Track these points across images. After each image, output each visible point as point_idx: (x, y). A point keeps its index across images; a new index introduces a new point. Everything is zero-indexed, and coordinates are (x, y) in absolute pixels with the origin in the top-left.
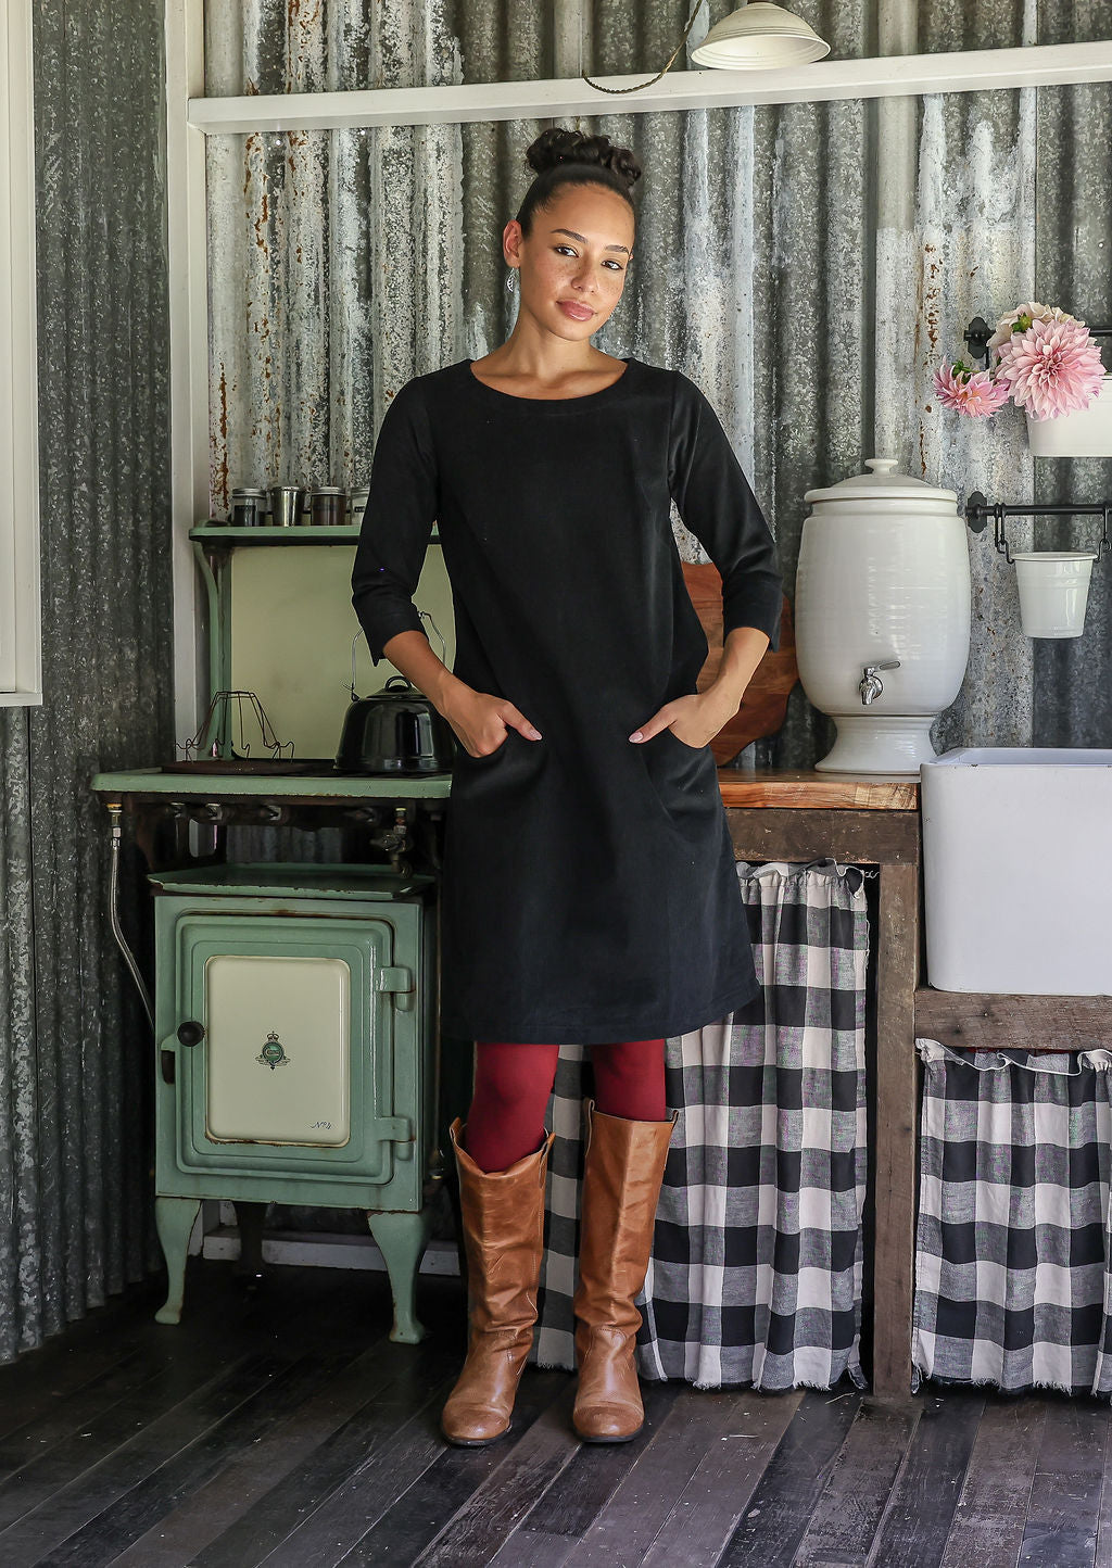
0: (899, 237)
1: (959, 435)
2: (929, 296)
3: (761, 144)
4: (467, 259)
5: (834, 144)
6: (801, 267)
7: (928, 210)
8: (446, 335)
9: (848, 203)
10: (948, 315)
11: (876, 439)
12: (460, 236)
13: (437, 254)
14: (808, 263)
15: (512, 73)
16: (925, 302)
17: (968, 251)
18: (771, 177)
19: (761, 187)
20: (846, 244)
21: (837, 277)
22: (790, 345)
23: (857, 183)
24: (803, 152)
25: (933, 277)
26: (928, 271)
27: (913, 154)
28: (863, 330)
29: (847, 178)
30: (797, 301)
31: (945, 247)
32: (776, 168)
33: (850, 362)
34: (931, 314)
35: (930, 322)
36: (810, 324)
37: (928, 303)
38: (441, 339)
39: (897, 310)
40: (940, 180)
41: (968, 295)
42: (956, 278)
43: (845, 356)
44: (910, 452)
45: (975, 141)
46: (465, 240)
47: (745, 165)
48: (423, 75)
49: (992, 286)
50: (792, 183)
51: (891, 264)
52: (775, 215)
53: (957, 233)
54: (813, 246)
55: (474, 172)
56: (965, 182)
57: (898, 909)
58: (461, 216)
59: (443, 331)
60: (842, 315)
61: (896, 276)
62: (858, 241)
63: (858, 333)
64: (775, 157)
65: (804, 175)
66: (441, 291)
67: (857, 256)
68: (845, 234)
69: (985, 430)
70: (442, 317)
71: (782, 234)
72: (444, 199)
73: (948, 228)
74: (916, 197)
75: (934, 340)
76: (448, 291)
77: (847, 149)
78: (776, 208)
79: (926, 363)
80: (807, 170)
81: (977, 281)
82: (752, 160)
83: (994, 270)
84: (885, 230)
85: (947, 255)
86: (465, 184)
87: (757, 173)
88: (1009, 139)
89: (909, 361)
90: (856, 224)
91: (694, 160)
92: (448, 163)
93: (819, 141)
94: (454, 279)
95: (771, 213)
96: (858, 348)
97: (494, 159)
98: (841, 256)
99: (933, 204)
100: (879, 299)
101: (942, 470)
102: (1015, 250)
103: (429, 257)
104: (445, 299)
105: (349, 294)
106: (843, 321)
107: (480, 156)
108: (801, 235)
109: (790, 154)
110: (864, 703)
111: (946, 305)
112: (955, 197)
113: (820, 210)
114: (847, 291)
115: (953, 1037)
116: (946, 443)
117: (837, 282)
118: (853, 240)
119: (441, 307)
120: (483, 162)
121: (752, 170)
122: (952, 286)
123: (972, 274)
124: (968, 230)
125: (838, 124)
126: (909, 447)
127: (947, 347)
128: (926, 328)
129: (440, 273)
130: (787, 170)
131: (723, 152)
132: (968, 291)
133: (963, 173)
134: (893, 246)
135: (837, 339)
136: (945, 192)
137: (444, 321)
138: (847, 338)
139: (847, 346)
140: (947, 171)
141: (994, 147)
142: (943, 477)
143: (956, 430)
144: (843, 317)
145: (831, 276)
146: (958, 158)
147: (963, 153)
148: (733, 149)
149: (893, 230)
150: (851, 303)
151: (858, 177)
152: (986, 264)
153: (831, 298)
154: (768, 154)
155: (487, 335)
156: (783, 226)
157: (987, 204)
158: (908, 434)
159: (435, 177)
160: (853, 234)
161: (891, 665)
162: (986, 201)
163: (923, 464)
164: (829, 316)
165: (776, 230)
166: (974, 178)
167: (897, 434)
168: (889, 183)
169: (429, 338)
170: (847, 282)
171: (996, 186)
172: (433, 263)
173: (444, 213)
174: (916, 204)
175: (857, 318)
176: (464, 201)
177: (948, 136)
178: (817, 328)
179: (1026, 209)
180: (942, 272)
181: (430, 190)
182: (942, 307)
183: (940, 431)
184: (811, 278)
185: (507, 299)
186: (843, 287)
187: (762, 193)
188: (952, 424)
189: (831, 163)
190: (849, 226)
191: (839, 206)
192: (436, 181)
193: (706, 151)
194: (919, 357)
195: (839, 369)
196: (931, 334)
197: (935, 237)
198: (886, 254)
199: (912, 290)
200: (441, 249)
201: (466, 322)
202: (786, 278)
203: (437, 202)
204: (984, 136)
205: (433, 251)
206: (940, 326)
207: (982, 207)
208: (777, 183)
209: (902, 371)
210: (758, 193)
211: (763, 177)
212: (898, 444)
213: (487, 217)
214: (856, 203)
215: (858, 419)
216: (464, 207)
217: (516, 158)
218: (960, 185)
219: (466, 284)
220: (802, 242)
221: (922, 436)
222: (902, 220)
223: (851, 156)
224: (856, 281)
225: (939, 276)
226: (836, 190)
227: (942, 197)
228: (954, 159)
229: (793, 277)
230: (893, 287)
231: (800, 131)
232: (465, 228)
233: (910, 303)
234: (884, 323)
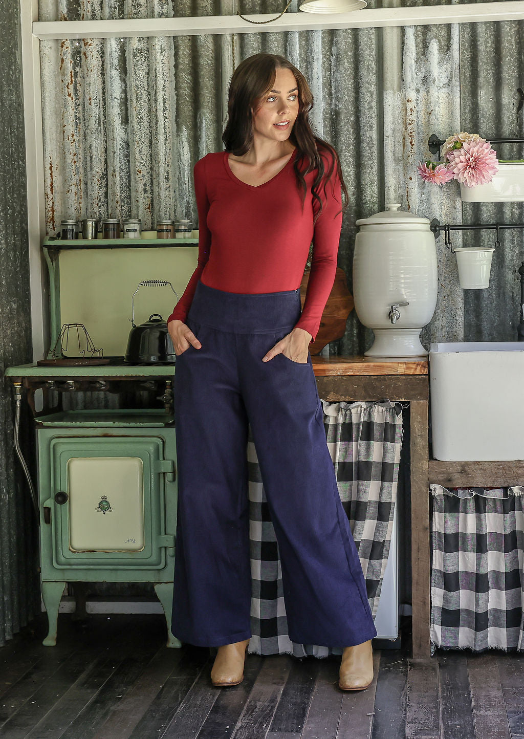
0: (394, 95)
1: (425, 191)
2: (409, 124)
3: (325, 49)
4: (178, 104)
5: (362, 49)
6: (346, 109)
7: (408, 82)
8: (168, 142)
9: (369, 78)
10: (419, 133)
11: (386, 194)
12: (174, 93)
13: (162, 101)
14: (350, 107)
15: (199, 12)
16: (408, 126)
17: (428, 102)
18: (330, 65)
19: (325, 70)
20: (368, 98)
21: (364, 114)
22: (342, 147)
23: (373, 68)
24: (346, 53)
25: (411, 114)
26: (409, 111)
27: (400, 54)
28: (377, 140)
29: (368, 66)
30: (345, 126)
31: (417, 100)
32: (333, 60)
33: (372, 156)
34: (411, 133)
35: (410, 136)
36: (351, 137)
37: (409, 127)
38: (165, 144)
39: (394, 130)
40: (414, 67)
41: (428, 123)
42: (422, 115)
43: (369, 153)
44: (402, 199)
45: (430, 49)
46: (177, 95)
47: (318, 59)
48: (153, 12)
49: (440, 119)
50: (341, 68)
51: (390, 108)
52: (333, 84)
53: (422, 93)
54: (352, 99)
55: (180, 61)
56: (425, 69)
57: (419, 422)
58: (174, 83)
59: (166, 140)
60: (367, 133)
61: (393, 114)
62: (374, 96)
63: (375, 142)
64: (332, 55)
65: (347, 64)
66: (165, 120)
67: (374, 104)
68: (368, 93)
69: (438, 189)
70: (165, 133)
71: (336, 93)
72: (165, 74)
73: (418, 91)
74: (402, 75)
75: (413, 145)
76: (168, 120)
77: (368, 52)
78: (333, 80)
79: (409, 156)
80: (348, 62)
81: (432, 117)
82: (321, 57)
83: (441, 111)
84: (388, 91)
85: (418, 104)
86: (176, 66)
87: (324, 63)
88: (446, 48)
89: (400, 155)
90: (373, 88)
91: (292, 56)
92: (166, 55)
93: (353, 48)
94: (171, 114)
95: (331, 82)
96: (375, 149)
97: (190, 54)
98: (366, 104)
99: (410, 79)
100: (385, 125)
101: (417, 208)
102: (450, 102)
103: (158, 103)
104: (167, 124)
105: (117, 121)
106: (368, 136)
107: (183, 53)
108: (346, 93)
109: (340, 54)
110: (392, 323)
111: (418, 128)
112: (421, 76)
113: (355, 81)
114: (369, 121)
115: (447, 482)
116: (419, 195)
117: (364, 117)
118: (372, 96)
119: (165, 128)
120: (185, 56)
121: (321, 61)
122: (421, 119)
123: (430, 113)
124: (428, 92)
125: (363, 40)
126: (401, 197)
127: (419, 148)
128: (408, 139)
129: (164, 111)
130: (339, 62)
131: (306, 53)
132: (429, 121)
133: (424, 64)
134: (391, 100)
135: (365, 145)
136: (416, 73)
137: (166, 135)
138: (370, 143)
139: (370, 148)
140: (417, 63)
141: (439, 52)
142: (418, 211)
143: (424, 189)
144: (368, 134)
145: (361, 114)
146: (422, 57)
147: (424, 54)
148: (311, 51)
149: (391, 91)
150: (371, 127)
151: (373, 65)
152: (437, 108)
153: (362, 124)
154: (328, 53)
155: (189, 142)
156: (337, 89)
157: (437, 80)
158: (400, 191)
159: (160, 63)
160: (372, 93)
161: (404, 304)
162: (436, 78)
163: (409, 205)
164: (361, 133)
165: (333, 91)
166: (430, 67)
167: (395, 191)
168: (389, 69)
169: (159, 144)
170: (369, 117)
171: (440, 71)
172: (160, 106)
173: (165, 81)
174: (402, 79)
175: (374, 135)
176: (175, 75)
177: (417, 46)
178: (355, 139)
179: (456, 82)
180: (416, 112)
181: (158, 69)
182: (416, 129)
183: (416, 189)
184: (351, 115)
185: (199, 125)
186: (368, 119)
187: (326, 73)
188: (422, 186)
189: (360, 59)
190: (370, 89)
191: (365, 80)
192: (161, 65)
193: (298, 52)
194: (406, 154)
195: (367, 159)
196: (411, 142)
197: (412, 95)
198: (388, 103)
199: (401, 121)
200: (164, 99)
201: (178, 136)
202: (339, 114)
203: (161, 76)
204: (434, 47)
205: (160, 100)
206: (415, 139)
207: (434, 81)
208: (334, 68)
209: (397, 160)
210: (324, 73)
211: (326, 65)
212: (396, 196)
213: (187, 83)
214: (373, 78)
215: (376, 184)
216: (176, 78)
217: (202, 54)
218: (423, 70)
219: (177, 116)
220: (346, 97)
221: (408, 192)
222: (395, 87)
223: (370, 55)
224: (373, 116)
225: (414, 114)
226: (363, 72)
227: (415, 76)
228: (420, 57)
229: (343, 114)
230: (392, 119)
231: (344, 42)
232: (176, 89)
233: (401, 127)
234: (388, 137)
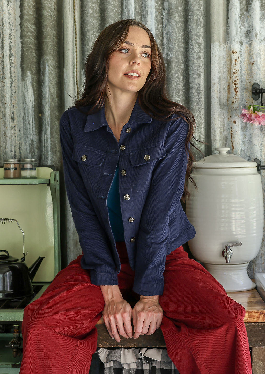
0: (220, 46)
1: (247, 133)
2: (234, 73)
3: (157, 3)
4: (22, 51)
5: (191, 5)
6: (177, 59)
7: (233, 35)
8: (13, 85)
9: (198, 31)
10: (242, 81)
11: (212, 135)
12: (19, 41)
13: (8, 48)
14: (180, 57)
16: (232, 75)
17: (250, 54)
18: (162, 18)
19: (158, 23)
20: (197, 49)
21: (193, 63)
22: (173, 93)
23: (201, 22)
24: (177, 8)
25: (236, 65)
26: (233, 62)
27: (225, 10)
28: (205, 87)
29: (197, 20)
30: (175, 74)
31: (240, 51)
32: (165, 14)
33: (199, 101)
34: (235, 81)
35: (235, 84)
36: (181, 84)
37: (234, 76)
38: (11, 87)
39: (220, 79)
40: (238, 22)
41: (251, 73)
42: (245, 65)
43: (197, 99)
44: (226, 140)
45: (253, 6)
46: (22, 43)
47: (151, 13)
49: (261, 69)
50: (173, 22)
51: (217, 58)
52: (164, 35)
53: (245, 45)
54: (182, 49)
55: (25, 12)
56: (248, 23)
57: (261, 367)
58: (19, 32)
59: (12, 83)
60: (196, 80)
61: (219, 64)
62: (202, 48)
63: (202, 88)
64: (164, 9)
65: (177, 18)
66: (11, 65)
67: (202, 54)
68: (196, 45)
69: (259, 132)
70: (11, 77)
71: (168, 44)
72: (11, 23)
73: (241, 43)
74: (227, 29)
75: (237, 92)
76: (13, 65)
77: (196, 8)
78: (165, 32)
79: (233, 102)
80: (179, 16)
81: (254, 67)
82: (154, 10)
83: (262, 62)
84: (215, 44)
85: (241, 55)
86: (21, 17)
87: (156, 16)
89: (225, 100)
90: (201, 40)
91: (128, 10)
92: (12, 6)
93: (184, 3)
94: (17, 60)
95: (163, 34)
96: (203, 95)
97: (34, 6)
98: (195, 54)
99: (235, 33)
100: (212, 74)
101: (240, 149)
103: (5, 50)
104: (12, 69)
106: (196, 83)
107: (28, 5)
108: (177, 44)
109: (171, 9)
110: (227, 261)
111: (241, 77)
112: (244, 30)
113: (184, 34)
114: (198, 70)
116: (241, 137)
117: (193, 66)
118: (200, 47)
119: (11, 73)
120: (29, 7)
121: (154, 15)
122: (244, 68)
123: (253, 64)
124: (250, 45)
126: (226, 139)
127: (242, 95)
128: (233, 87)
129: (10, 57)
130: (170, 15)
131: (141, 7)
132: (251, 71)
133: (247, 20)
134: (218, 51)
135: (194, 91)
136: (240, 27)
137: (12, 79)
138: (198, 90)
139: (198, 94)
140: (241, 18)
141: (261, 9)
142: (241, 151)
143: (246, 131)
144: (196, 82)
145: (191, 63)
146: (245, 13)
147: (247, 10)
148: (145, 5)
149: (218, 43)
150: (199, 75)
151: (202, 20)
152: (259, 59)
153: (191, 73)
154: (161, 8)
155: (33, 86)
156: (169, 40)
157: (258, 34)
158: (225, 133)
159: (7, 13)
160: (200, 44)
162: (258, 32)
163: (233, 146)
164: (190, 81)
165: (165, 42)
166: (252, 22)
167: (221, 133)
168: (216, 23)
169: (5, 87)
170: (198, 66)
171: (262, 26)
172: (7, 53)
173: (11, 30)
174: (227, 33)
175: (202, 82)
176: (21, 24)
177: (241, 3)
178: (185, 85)
180: (239, 62)
181: (4, 19)
182: (239, 78)
183: (239, 132)
184: (181, 63)
185: (42, 70)
186: (196, 68)
187: (158, 25)
188: (245, 128)
189: (190, 13)
190: (198, 41)
191: (194, 32)
192: (7, 15)
193: (133, 6)
194: (230, 100)
195: (195, 104)
196: (235, 89)
197: (236, 47)
198: (215, 54)
199: (226, 70)
200: (10, 47)
201: (23, 80)
202: (171, 63)
203: (8, 25)
204: (256, 4)
205: (7, 47)
206: (239, 86)
207: (256, 35)
208: (165, 21)
209: (222, 106)
210: (157, 25)
211: (159, 18)
212: (221, 137)
213: (32, 32)
214: (201, 31)
215: (203, 126)
216: (21, 28)
217: (45, 6)
218: (246, 25)
219: (22, 62)
220: (177, 47)
221: (232, 134)
222: (221, 38)
223: (198, 10)
224: (201, 65)
225: (238, 64)
226: (193, 26)
227: (239, 30)
228: (243, 13)
229: (174, 63)
230: (218, 68)
232: (22, 37)
233: (225, 75)
234: (214, 84)
